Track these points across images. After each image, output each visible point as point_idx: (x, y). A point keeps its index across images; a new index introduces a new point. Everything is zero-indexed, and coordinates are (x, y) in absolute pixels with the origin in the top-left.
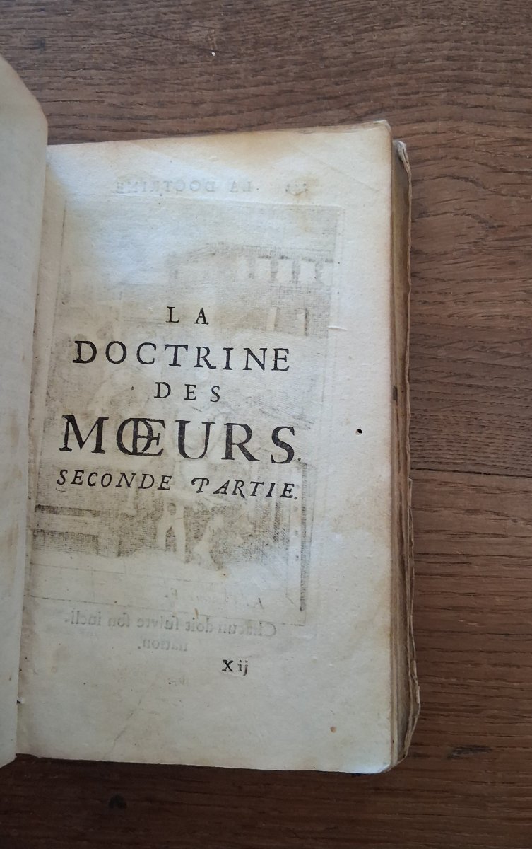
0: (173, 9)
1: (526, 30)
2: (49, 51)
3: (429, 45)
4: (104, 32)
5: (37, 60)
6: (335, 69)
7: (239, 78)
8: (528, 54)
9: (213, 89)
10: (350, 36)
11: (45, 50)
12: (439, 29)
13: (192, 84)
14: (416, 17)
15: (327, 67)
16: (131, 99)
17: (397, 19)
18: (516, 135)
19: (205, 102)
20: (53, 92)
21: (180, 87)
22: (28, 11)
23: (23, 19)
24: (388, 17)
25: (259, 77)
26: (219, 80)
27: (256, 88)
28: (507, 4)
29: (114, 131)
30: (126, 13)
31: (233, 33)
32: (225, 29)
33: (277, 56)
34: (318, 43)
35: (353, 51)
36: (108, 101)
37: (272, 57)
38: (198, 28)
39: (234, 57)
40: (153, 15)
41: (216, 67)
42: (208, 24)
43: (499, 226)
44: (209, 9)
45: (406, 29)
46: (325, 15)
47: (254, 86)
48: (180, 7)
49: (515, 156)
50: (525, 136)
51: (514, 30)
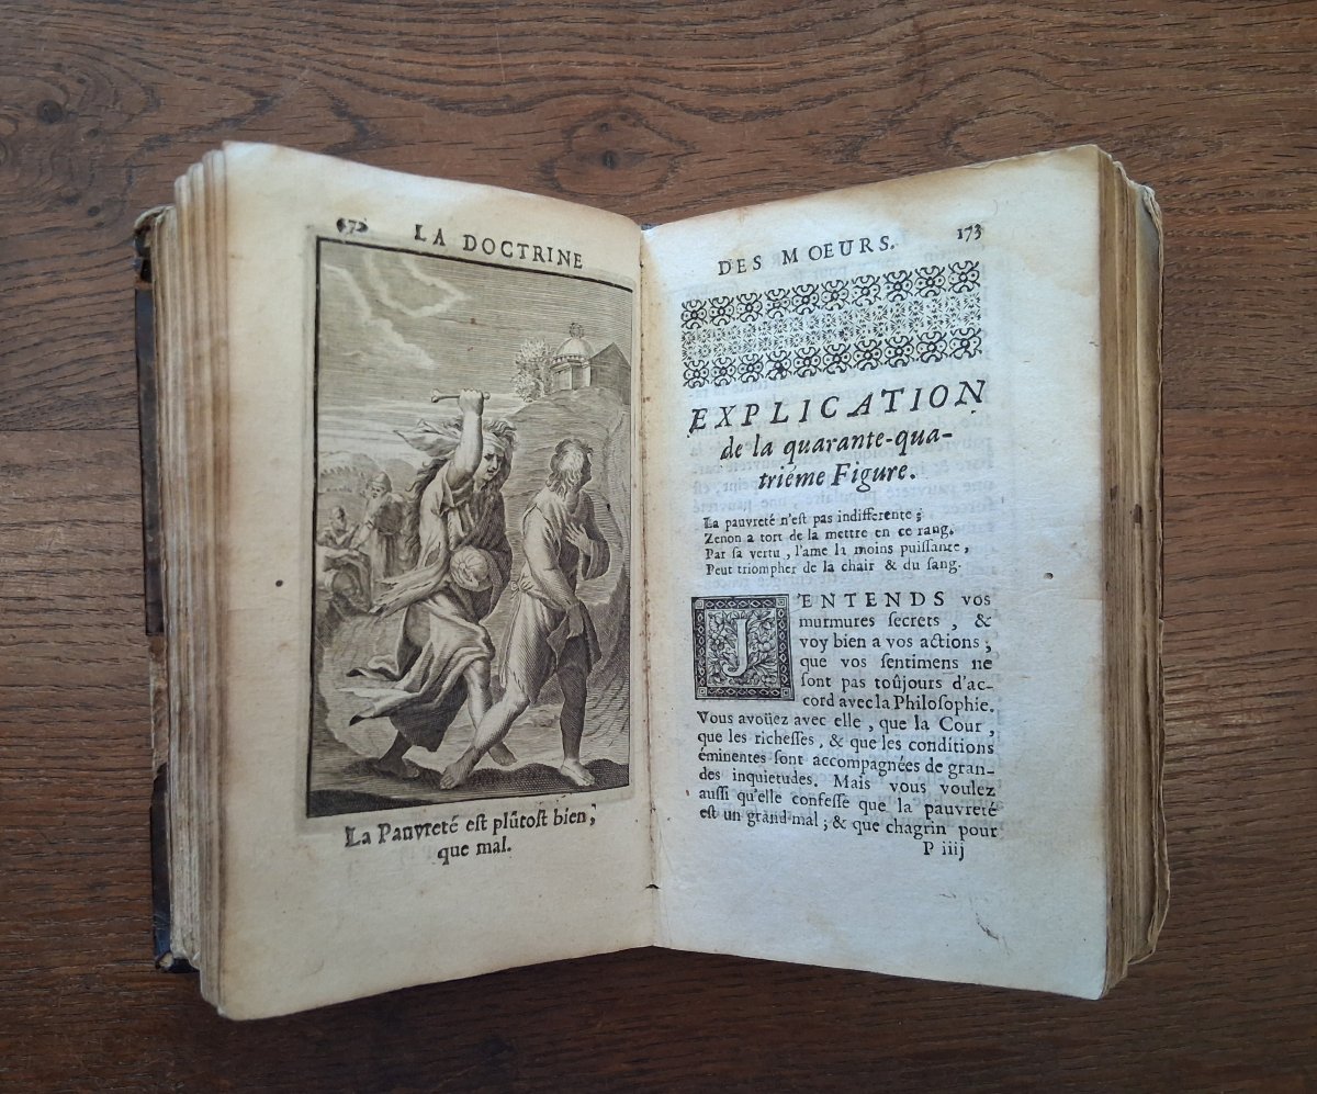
18: (1076, 20)
29: (609, 23)
43: (1065, 125)
49: (1076, 44)
50: (1085, 21)
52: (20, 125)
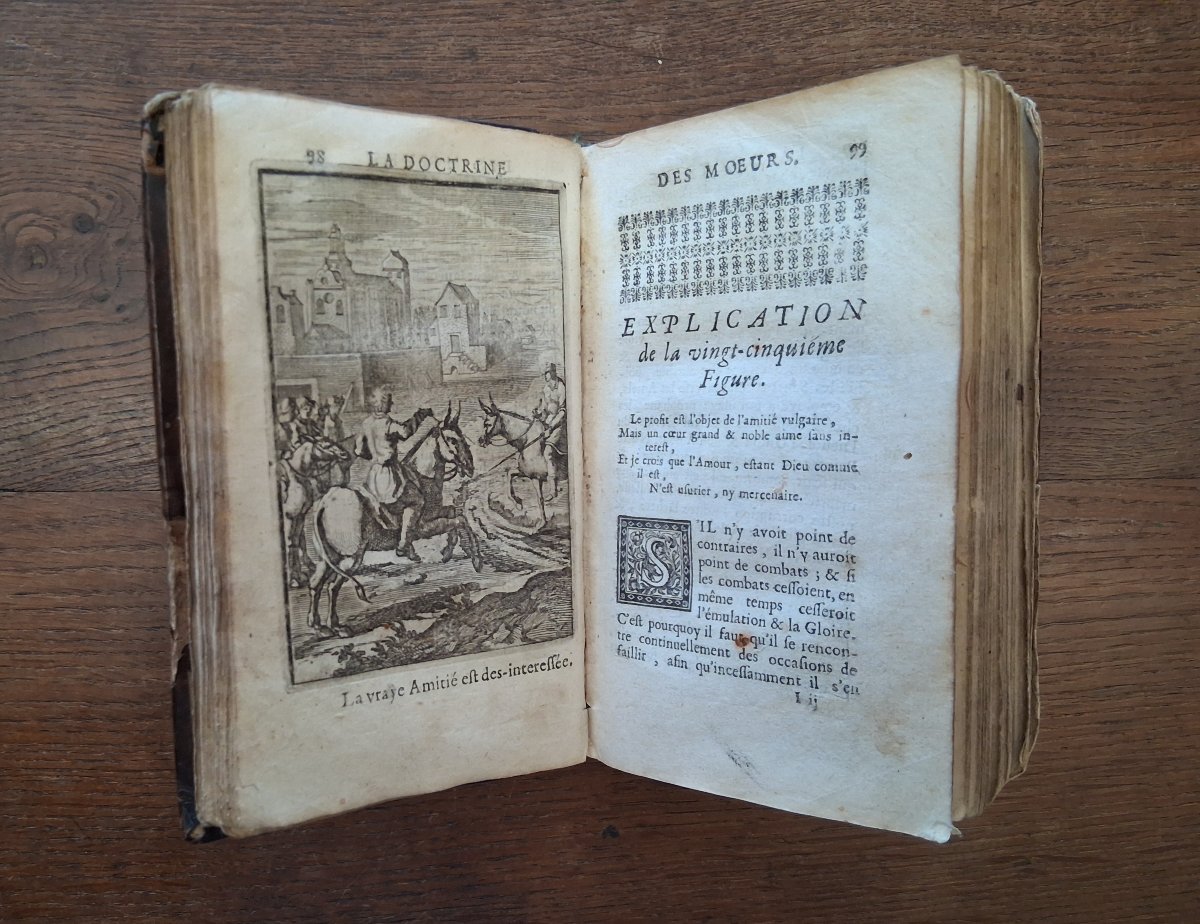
0: (614, 12)
1: (971, 33)
2: (483, 61)
3: (879, 50)
4: (542, 39)
5: (470, 72)
6: (787, 76)
7: (688, 88)
8: (973, 59)
9: (662, 101)
10: (799, 41)
11: (477, 60)
12: (889, 33)
13: (639, 96)
14: (864, 20)
15: (777, 74)
16: (575, 113)
17: (846, 22)
19: (654, 115)
20: (490, 108)
21: (627, 99)
22: (455, 15)
23: (449, 25)
24: (837, 20)
25: (709, 87)
26: (668, 90)
27: (704, 99)
28: (952, 6)
30: (564, 18)
31: (679, 38)
32: (670, 35)
33: (727, 63)
34: (768, 49)
35: (804, 56)
36: (550, 117)
37: (721, 64)
38: (644, 34)
39: (682, 65)
40: (592, 19)
41: (664, 76)
42: (652, 29)
44: (653, 12)
45: (856, 33)
46: (774, 18)
47: (705, 96)
48: (621, 10)
51: (960, 33)
52: (58, 234)
